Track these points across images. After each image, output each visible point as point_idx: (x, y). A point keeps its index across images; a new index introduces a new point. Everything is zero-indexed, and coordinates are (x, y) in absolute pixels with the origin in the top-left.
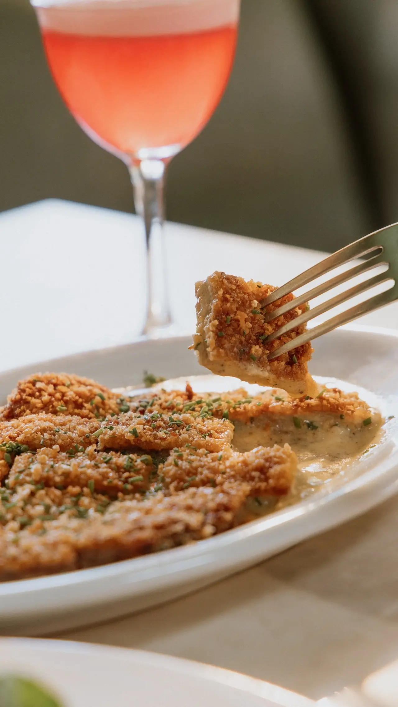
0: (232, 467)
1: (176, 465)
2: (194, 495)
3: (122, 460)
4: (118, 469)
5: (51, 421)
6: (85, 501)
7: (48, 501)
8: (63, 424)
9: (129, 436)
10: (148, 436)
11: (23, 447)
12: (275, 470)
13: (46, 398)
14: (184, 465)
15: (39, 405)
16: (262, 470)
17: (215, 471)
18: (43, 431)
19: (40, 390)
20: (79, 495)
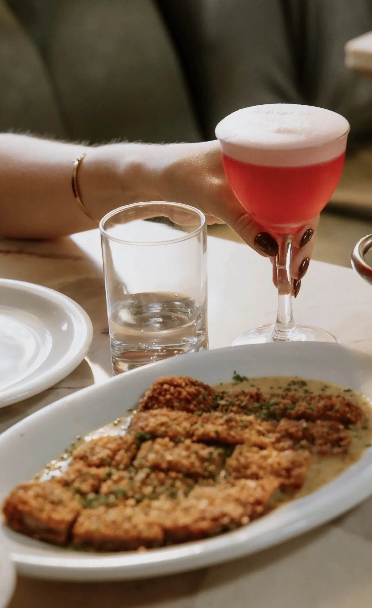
0: (271, 466)
1: (237, 460)
2: (243, 488)
3: (205, 452)
4: (202, 460)
5: (168, 416)
6: (178, 484)
7: (156, 482)
8: (175, 419)
9: (213, 434)
10: (224, 435)
11: (148, 436)
12: (296, 472)
13: (168, 397)
14: (242, 460)
15: (164, 401)
16: (288, 470)
17: (260, 467)
18: (162, 424)
19: (166, 390)
20: (175, 479)
